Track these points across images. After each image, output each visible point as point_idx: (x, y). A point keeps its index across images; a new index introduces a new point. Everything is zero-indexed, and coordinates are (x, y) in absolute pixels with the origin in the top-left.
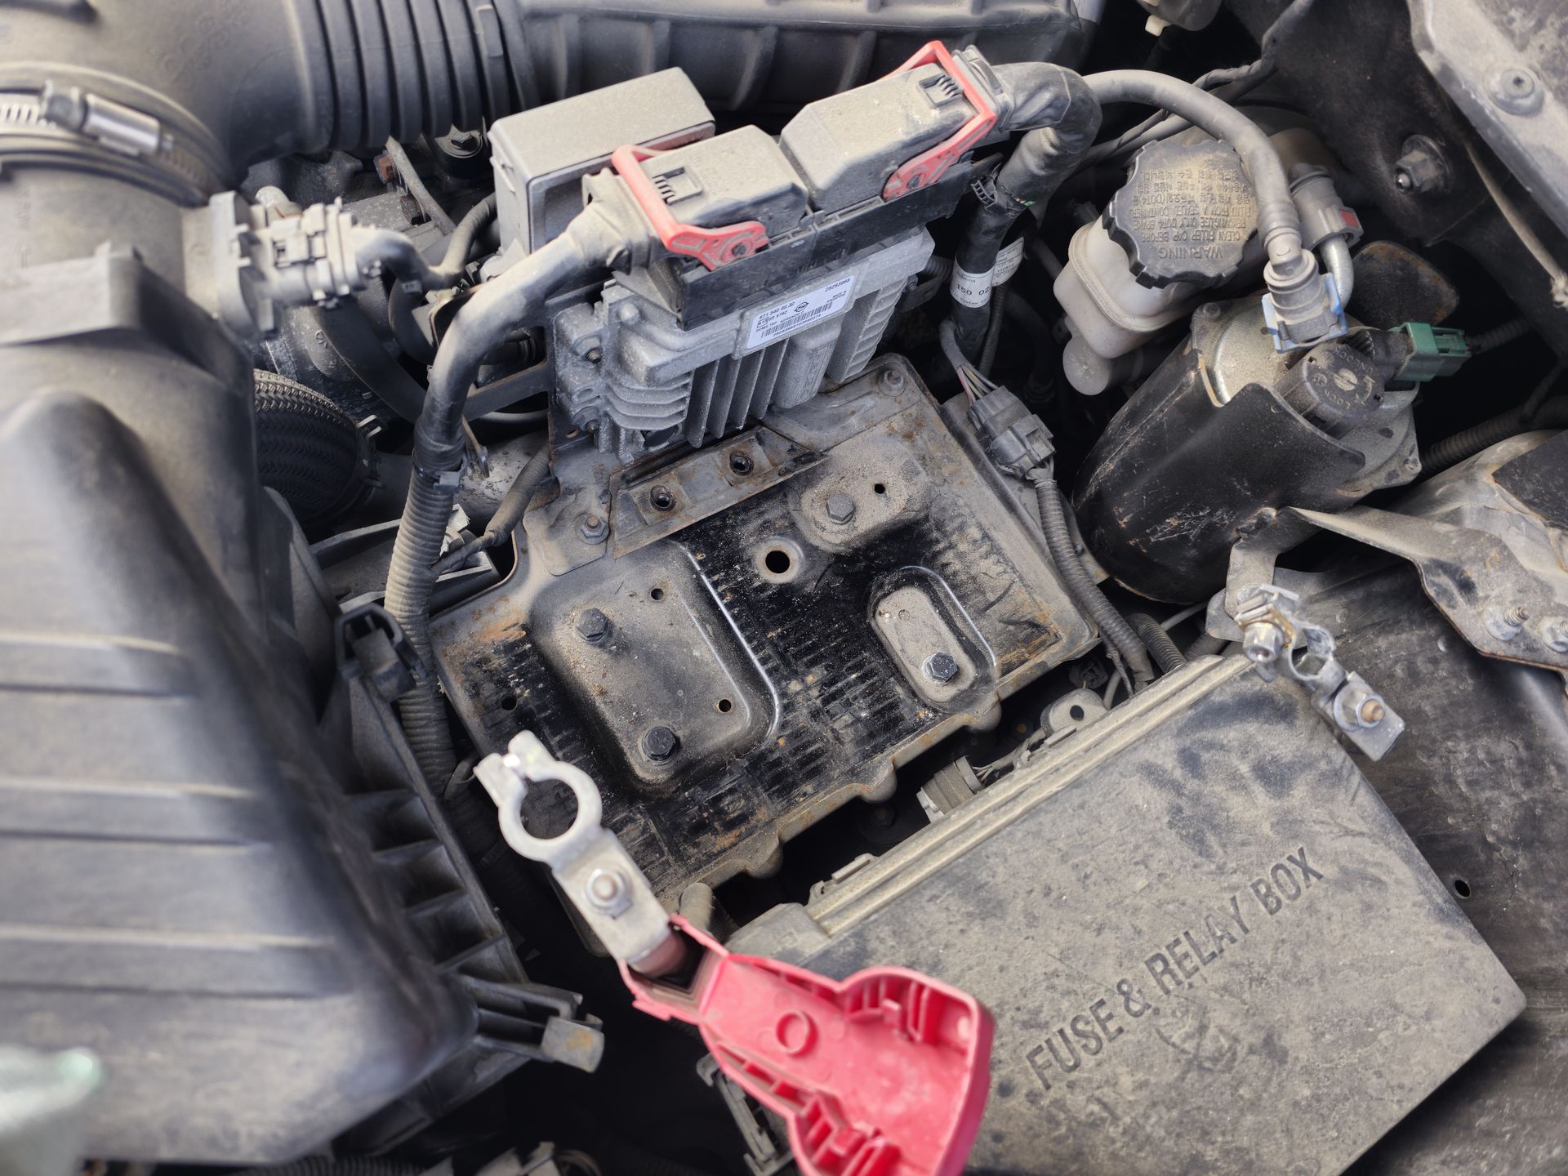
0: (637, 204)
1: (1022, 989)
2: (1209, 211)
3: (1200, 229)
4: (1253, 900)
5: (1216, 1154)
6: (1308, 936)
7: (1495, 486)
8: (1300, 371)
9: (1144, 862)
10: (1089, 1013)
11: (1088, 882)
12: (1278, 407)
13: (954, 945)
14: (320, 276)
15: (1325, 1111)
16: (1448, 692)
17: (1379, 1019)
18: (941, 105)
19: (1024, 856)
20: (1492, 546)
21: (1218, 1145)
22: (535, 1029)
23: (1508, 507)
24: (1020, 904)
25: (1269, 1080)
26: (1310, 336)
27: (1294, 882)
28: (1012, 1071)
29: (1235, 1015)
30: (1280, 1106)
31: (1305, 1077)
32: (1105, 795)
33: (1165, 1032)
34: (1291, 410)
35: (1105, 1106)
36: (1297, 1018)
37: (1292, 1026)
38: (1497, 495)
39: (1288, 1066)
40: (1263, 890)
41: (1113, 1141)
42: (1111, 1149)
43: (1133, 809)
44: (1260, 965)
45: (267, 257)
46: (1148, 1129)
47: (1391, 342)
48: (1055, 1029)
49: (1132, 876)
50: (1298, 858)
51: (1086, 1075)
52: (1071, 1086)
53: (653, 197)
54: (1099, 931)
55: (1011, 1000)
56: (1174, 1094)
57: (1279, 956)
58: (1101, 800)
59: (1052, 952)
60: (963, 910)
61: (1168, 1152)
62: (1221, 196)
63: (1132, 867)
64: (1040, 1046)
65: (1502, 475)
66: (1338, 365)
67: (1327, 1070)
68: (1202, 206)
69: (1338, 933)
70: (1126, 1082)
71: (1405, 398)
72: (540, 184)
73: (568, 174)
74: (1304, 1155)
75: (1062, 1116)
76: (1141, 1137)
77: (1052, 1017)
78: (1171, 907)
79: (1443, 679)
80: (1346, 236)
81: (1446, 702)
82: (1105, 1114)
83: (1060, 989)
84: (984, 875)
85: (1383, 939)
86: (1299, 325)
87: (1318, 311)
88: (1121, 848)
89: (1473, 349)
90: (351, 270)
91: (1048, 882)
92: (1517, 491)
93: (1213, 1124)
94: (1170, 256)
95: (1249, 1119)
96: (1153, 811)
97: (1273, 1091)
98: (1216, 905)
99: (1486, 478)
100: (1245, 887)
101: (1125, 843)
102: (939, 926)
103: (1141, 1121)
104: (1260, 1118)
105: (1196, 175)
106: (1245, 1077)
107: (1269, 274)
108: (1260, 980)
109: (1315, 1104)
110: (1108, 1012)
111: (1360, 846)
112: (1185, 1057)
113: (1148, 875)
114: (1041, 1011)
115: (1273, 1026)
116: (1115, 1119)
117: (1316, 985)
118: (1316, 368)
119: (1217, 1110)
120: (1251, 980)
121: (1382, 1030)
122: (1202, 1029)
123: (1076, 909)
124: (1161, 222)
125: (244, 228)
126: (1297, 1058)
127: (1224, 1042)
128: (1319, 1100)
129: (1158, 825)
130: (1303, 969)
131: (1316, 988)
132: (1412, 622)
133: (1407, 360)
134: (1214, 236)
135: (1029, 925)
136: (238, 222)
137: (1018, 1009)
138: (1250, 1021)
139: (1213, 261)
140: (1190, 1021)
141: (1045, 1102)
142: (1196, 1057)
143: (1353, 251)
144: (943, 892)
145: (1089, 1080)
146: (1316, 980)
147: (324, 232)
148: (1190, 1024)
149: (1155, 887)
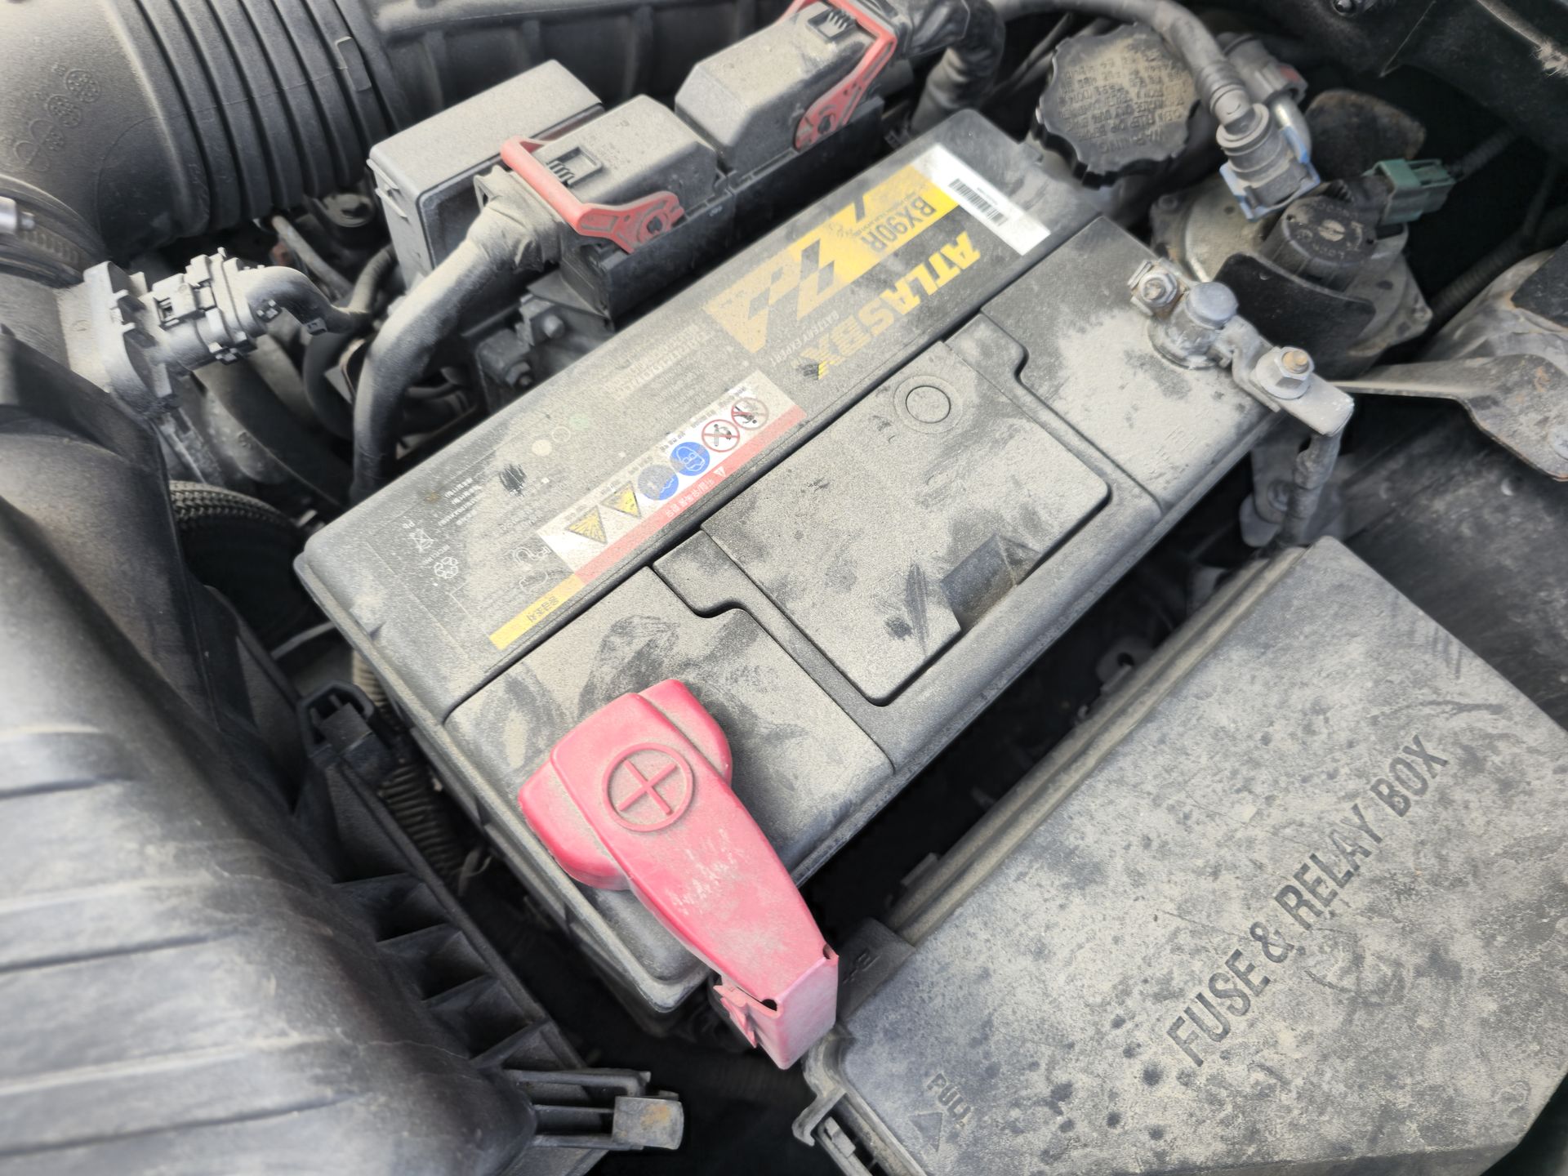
0: (537, 195)
1: (1144, 959)
2: (1142, 94)
3: (1136, 114)
4: (1377, 805)
5: (1409, 1100)
6: (1449, 831)
7: (1518, 311)
8: (1281, 233)
9: (1246, 788)
10: (1227, 969)
11: (1189, 822)
12: (1267, 272)
13: (1056, 924)
14: (213, 325)
15: (1519, 1024)
16: (1527, 538)
17: (1551, 907)
18: (837, 38)
19: (1110, 809)
20: (1536, 366)
21: (1408, 1088)
22: (602, 1116)
23: (1537, 329)
24: (1119, 863)
25: (1447, 1002)
26: (1281, 195)
27: (1418, 776)
28: (1155, 1053)
29: (1390, 937)
30: (1466, 1029)
31: (1487, 990)
32: (1184, 724)
33: (1318, 972)
34: (1282, 272)
35: (1270, 1071)
36: (1460, 926)
37: (1457, 935)
38: (1522, 319)
39: (1465, 981)
40: (1385, 790)
41: (1289, 1110)
42: (1288, 1120)
43: (1219, 733)
44: (1405, 875)
45: (153, 318)
46: (1325, 1087)
47: (1368, 185)
48: (1192, 995)
49: (1237, 806)
50: (1414, 747)
51: (1241, 1040)
52: (1226, 1056)
53: (551, 183)
54: (1215, 874)
55: (1135, 972)
56: (1344, 1041)
57: (1423, 860)
58: (1181, 729)
59: (1168, 910)
60: (1057, 883)
61: (1354, 1109)
62: (1151, 78)
63: (1235, 797)
64: (1180, 1018)
65: (1521, 298)
66: (1319, 218)
67: (1508, 976)
68: (1133, 92)
69: (1481, 821)
70: (1287, 1039)
71: (1398, 242)
72: (430, 199)
73: (458, 183)
74: (1509, 1079)
75: (1224, 1093)
76: (1319, 1099)
77: (1186, 983)
78: (1288, 831)
79: (1517, 526)
80: (1290, 92)
81: (1527, 550)
82: (1273, 1081)
83: (1187, 948)
84: (1072, 839)
85: (1532, 816)
86: (1268, 185)
87: (1284, 165)
88: (1217, 778)
89: (1457, 176)
90: (245, 314)
91: (1146, 832)
92: (1542, 310)
93: (1396, 1064)
94: (1113, 149)
95: (1436, 1052)
96: (1242, 729)
97: (1454, 1013)
98: (1336, 818)
99: (1505, 306)
100: (1365, 792)
101: (1220, 771)
102: (1033, 907)
103: (1315, 1080)
104: (1447, 1048)
105: (1118, 62)
106: (1419, 1005)
107: (1223, 138)
108: (1408, 891)
109: (1505, 1018)
110: (1247, 963)
111: (1479, 720)
112: (1347, 996)
113: (1254, 801)
114: (1172, 979)
115: (1435, 940)
116: (1285, 1084)
117: (1472, 884)
118: (1297, 224)
119: (1399, 1049)
120: (1399, 893)
121: (1557, 918)
122: (1357, 960)
123: (1183, 855)
124: (1094, 117)
125: (123, 293)
126: (1472, 971)
127: (1387, 970)
128: (1509, 1013)
129: (1251, 744)
130: (1452, 868)
131: (1473, 887)
132: (1467, 474)
133: (1390, 201)
134: (1153, 118)
135: (1136, 884)
136: (115, 290)
137: (1146, 981)
138: (1409, 940)
139: (1159, 144)
140: (1342, 954)
141: (1201, 1081)
142: (1358, 993)
143: (1303, 107)
144: (1031, 867)
145: (1245, 1046)
146: (1470, 878)
147: (209, 282)
148: (1342, 958)
149: (1265, 813)
